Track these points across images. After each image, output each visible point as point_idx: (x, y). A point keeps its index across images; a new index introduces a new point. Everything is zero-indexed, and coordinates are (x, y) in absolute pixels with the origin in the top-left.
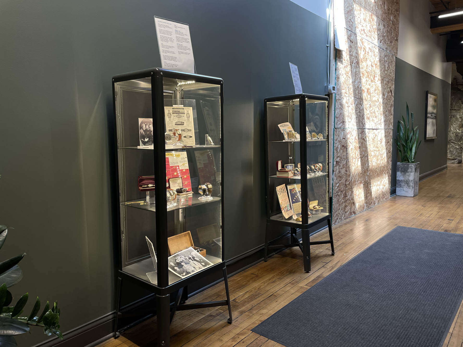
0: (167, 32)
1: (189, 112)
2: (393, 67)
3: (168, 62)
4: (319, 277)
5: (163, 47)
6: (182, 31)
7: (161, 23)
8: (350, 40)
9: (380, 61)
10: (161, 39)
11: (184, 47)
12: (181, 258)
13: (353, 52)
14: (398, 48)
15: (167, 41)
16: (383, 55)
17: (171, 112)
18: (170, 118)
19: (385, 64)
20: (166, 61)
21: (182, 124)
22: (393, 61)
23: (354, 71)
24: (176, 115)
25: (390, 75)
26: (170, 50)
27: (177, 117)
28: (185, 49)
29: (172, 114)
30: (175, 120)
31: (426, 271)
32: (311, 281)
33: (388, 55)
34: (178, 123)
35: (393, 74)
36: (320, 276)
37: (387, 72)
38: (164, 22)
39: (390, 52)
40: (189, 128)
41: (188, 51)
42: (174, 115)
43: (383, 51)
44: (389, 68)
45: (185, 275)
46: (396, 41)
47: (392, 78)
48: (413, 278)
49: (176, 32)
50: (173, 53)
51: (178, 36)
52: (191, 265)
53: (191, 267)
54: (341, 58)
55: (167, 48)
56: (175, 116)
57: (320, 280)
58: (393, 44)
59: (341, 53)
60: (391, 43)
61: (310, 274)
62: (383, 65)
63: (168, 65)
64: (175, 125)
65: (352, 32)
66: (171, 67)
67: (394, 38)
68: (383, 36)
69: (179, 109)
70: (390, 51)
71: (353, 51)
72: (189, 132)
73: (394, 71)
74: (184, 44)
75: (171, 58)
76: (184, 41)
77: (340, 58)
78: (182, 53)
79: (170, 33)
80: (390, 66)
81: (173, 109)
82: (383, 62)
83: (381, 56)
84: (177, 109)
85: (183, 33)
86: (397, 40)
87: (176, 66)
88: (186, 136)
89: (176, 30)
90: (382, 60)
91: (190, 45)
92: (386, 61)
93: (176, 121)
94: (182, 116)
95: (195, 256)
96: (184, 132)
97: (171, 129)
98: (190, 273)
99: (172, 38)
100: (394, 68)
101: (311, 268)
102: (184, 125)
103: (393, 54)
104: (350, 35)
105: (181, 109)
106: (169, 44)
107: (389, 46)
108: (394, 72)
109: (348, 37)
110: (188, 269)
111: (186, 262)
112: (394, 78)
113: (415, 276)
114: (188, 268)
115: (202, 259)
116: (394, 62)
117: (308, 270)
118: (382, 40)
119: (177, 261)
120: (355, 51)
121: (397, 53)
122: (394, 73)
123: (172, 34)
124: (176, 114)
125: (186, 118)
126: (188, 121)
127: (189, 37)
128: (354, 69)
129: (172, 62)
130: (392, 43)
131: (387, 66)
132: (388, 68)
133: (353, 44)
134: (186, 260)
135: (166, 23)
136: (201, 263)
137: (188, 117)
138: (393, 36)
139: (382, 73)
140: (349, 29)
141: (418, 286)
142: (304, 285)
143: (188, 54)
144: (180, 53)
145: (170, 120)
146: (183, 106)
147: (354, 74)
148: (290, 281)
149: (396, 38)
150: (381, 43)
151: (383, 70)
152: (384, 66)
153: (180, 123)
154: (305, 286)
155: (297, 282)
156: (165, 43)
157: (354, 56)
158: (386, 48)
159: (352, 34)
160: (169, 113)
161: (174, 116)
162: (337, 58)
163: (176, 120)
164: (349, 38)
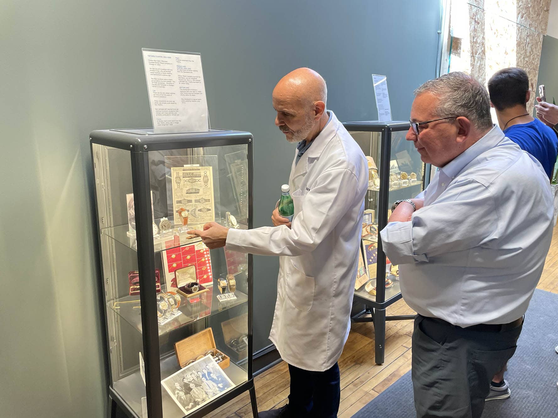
0: (163, 71)
1: (208, 174)
2: (538, 51)
3: (164, 118)
4: (393, 375)
5: (156, 96)
6: (189, 65)
7: (153, 59)
8: (475, 20)
9: (519, 45)
10: (153, 84)
11: (192, 91)
12: (191, 374)
13: (478, 37)
14: (547, 23)
15: (163, 86)
16: (524, 35)
17: (181, 174)
18: (178, 185)
19: (527, 48)
20: (160, 117)
21: (197, 192)
22: (539, 42)
23: (478, 64)
24: (188, 179)
25: (532, 63)
26: (168, 98)
27: (189, 182)
28: (194, 94)
29: (181, 178)
30: (186, 186)
31: (544, 375)
32: (382, 382)
33: (532, 34)
34: (191, 191)
35: (538, 60)
36: (396, 373)
37: (528, 59)
38: (159, 57)
39: (535, 30)
40: (207, 198)
41: (197, 97)
42: (186, 179)
43: (524, 30)
44: (532, 53)
45: (192, 408)
46: (546, 12)
47: (535, 67)
48: (525, 389)
49: (179, 69)
50: (174, 103)
51: (182, 74)
52: (203, 389)
53: (203, 392)
54: (459, 49)
55: (164, 96)
56: (187, 181)
57: (395, 380)
58: (540, 18)
59: (459, 42)
60: (537, 16)
61: (381, 367)
62: (524, 49)
63: (163, 123)
64: (187, 193)
65: (479, 8)
66: (169, 126)
67: (543, 8)
68: (527, 8)
69: (193, 170)
70: (535, 28)
71: (478, 35)
72: (206, 203)
73: (539, 55)
74: (192, 86)
75: (168, 112)
76: (192, 81)
77: (457, 49)
78: (188, 100)
79: (169, 72)
80: (534, 50)
81: (183, 170)
82: (524, 45)
83: (521, 37)
84: (191, 170)
85: (190, 69)
86: (547, 10)
87: (178, 123)
88: (201, 209)
89: (178, 66)
90: (522, 43)
91: (201, 87)
92: (528, 44)
93: (188, 188)
94: (197, 180)
95: (212, 372)
96: (199, 203)
97: (180, 199)
98: (199, 405)
99: (172, 80)
100: (540, 51)
101: (385, 357)
102: (199, 193)
103: (540, 31)
104: (476, 13)
105: (196, 170)
106: (167, 89)
107: (536, 21)
108: (540, 57)
109: (472, 17)
110: (197, 396)
111: (197, 383)
112: (539, 65)
113: (528, 385)
114: (197, 394)
115: (221, 376)
116: (541, 43)
117: (379, 361)
118: (525, 14)
119: (186, 381)
120: (482, 36)
121: (546, 29)
122: (540, 59)
123: (171, 74)
124: (189, 177)
125: (203, 183)
126: (206, 187)
127: (200, 74)
128: (477, 62)
129: (171, 118)
130: (540, 15)
131: (529, 49)
132: (530, 53)
133: (479, 26)
134: (198, 379)
135: (162, 57)
136: (217, 384)
137: (206, 182)
138: (542, 5)
139: (521, 62)
140: (474, 5)
141: (528, 405)
142: (371, 388)
143: (198, 100)
144: (183, 101)
145: (179, 187)
146: (198, 165)
147: (477, 69)
148: (353, 379)
149: (547, 7)
150: (523, 18)
151: (522, 58)
152: (526, 50)
153: (194, 191)
154: (372, 392)
155: (363, 382)
156: (158, 90)
157: (479, 42)
158: (530, 25)
159: (479, 12)
160: (178, 177)
161: (185, 181)
162: (452, 50)
163: (188, 186)
164: (474, 18)
